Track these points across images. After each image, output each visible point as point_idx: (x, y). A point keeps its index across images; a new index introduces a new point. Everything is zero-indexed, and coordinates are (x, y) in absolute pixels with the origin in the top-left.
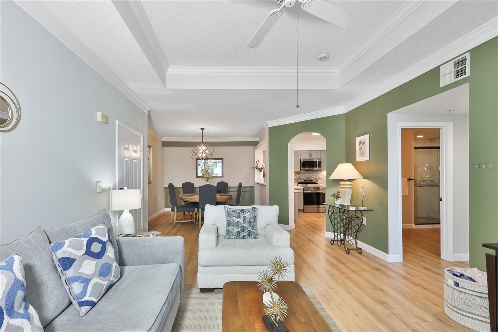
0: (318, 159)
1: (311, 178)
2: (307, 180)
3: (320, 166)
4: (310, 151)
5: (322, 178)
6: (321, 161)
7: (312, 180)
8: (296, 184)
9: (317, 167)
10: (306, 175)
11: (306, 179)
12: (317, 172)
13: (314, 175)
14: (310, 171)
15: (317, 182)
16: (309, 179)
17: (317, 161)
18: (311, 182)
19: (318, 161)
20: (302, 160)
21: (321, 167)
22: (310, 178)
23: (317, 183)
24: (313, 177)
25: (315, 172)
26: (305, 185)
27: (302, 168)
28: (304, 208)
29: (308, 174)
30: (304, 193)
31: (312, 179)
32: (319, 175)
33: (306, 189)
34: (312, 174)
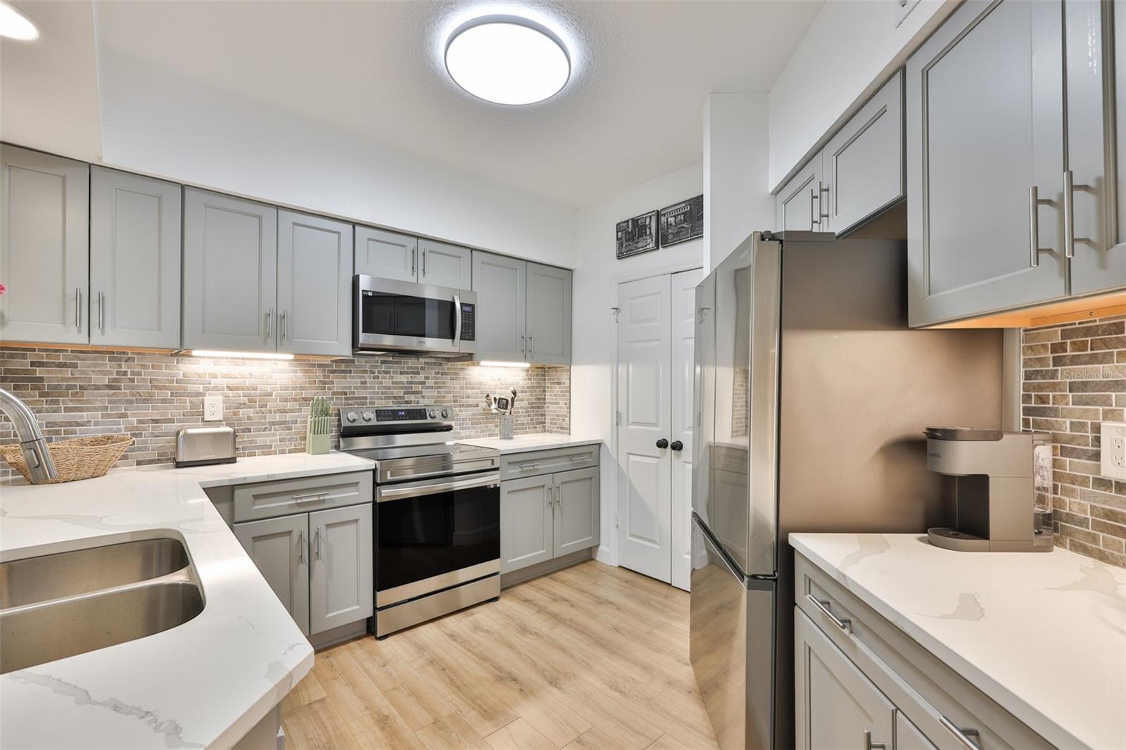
0: (459, 292)
1: (416, 402)
2: (394, 414)
3: (469, 334)
4: (418, 237)
5: (471, 401)
6: (473, 306)
7: (421, 413)
8: (329, 439)
9: (453, 337)
10: (387, 382)
11: (391, 405)
12: (447, 366)
13: (430, 383)
14: (411, 362)
15: (446, 423)
16: (409, 407)
17: (453, 304)
18: (417, 421)
19: (462, 305)
20: (364, 284)
21: (472, 338)
22: (412, 398)
23: (449, 428)
24: (426, 392)
25: (437, 369)
26: (380, 440)
27: (363, 338)
28: (375, 609)
29: (404, 378)
30: (374, 502)
31: (422, 403)
32: (456, 385)
33: (389, 478)
34: (421, 378)
